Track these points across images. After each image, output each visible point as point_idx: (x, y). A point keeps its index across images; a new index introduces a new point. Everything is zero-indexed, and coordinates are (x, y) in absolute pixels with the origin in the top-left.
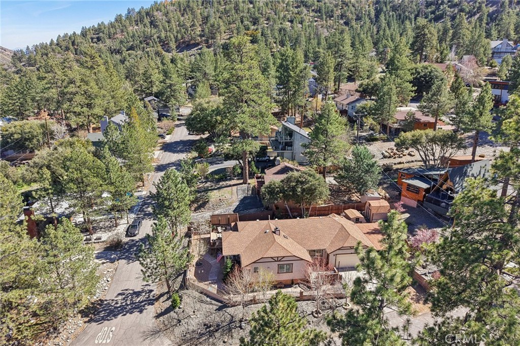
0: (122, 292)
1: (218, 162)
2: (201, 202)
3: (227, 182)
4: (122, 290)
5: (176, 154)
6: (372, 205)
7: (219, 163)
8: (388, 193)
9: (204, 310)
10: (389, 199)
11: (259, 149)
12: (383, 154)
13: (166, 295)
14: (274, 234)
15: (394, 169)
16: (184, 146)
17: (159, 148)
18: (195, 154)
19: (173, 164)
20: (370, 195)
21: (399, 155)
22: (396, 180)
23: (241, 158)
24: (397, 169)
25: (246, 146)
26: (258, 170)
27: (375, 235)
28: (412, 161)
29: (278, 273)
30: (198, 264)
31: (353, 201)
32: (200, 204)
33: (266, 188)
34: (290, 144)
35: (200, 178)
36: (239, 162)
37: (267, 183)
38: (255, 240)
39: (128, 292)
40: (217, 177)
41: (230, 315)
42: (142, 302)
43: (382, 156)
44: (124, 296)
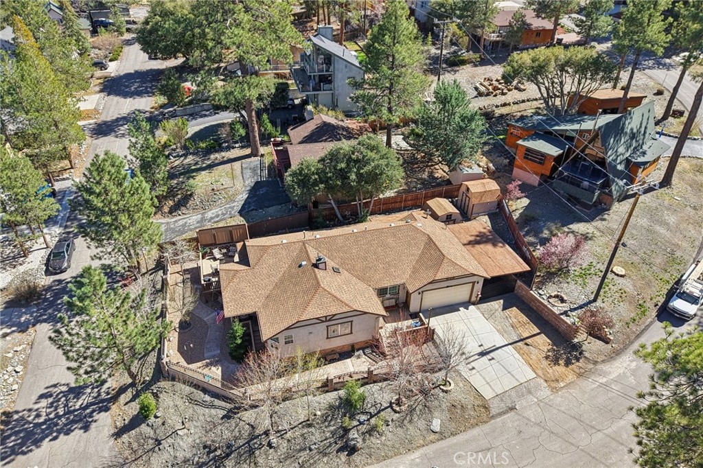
0: (46, 391)
1: (204, 112)
2: (179, 196)
3: (223, 154)
4: (47, 388)
5: (129, 100)
6: (473, 190)
7: (205, 116)
8: (492, 162)
9: (201, 418)
10: (494, 172)
11: (273, 91)
12: (476, 89)
13: (130, 390)
14: (316, 270)
15: (497, 115)
16: (143, 82)
17: (98, 89)
18: (162, 100)
19: (125, 119)
20: (467, 171)
21: (503, 90)
22: (501, 137)
23: (244, 108)
24: (502, 116)
25: (249, 89)
26: (276, 127)
27: (482, 246)
28: (523, 101)
29: (328, 338)
30: (183, 326)
31: (437, 178)
32: (178, 200)
33: (294, 174)
34: (326, 80)
35: (174, 147)
36: (240, 113)
37: (294, 166)
38: (282, 281)
39: (57, 390)
40: (203, 145)
41: (248, 424)
42: (87, 407)
43: (476, 93)
44: (50, 400)
